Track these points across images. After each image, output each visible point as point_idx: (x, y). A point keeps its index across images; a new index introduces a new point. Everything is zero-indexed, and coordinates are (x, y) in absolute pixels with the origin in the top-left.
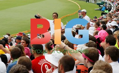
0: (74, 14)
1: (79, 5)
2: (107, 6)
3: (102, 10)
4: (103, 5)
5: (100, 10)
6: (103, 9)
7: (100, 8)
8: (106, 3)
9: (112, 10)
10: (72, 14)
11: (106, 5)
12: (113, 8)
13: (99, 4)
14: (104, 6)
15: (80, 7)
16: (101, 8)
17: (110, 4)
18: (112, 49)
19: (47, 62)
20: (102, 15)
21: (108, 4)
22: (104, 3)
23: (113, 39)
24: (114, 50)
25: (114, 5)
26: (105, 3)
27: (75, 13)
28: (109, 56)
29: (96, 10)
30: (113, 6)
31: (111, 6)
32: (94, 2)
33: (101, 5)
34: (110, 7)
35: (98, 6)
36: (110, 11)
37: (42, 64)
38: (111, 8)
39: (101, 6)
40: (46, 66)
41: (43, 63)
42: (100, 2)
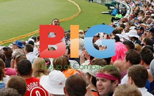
0: (70, 18)
1: (78, 6)
2: (120, 9)
3: (112, 13)
4: (114, 6)
5: (110, 13)
6: (114, 12)
7: (109, 10)
8: (119, 4)
9: (127, 14)
10: (69, 19)
11: (119, 7)
12: (128, 11)
13: (108, 5)
14: (115, 8)
15: (79, 9)
16: (111, 11)
17: (124, 6)
18: (136, 69)
19: (39, 87)
20: (112, 21)
21: (122, 5)
22: (115, 3)
23: (136, 55)
24: (139, 70)
25: (131, 7)
26: (117, 4)
27: (73, 17)
28: (132, 78)
29: (103, 13)
30: (129, 8)
31: (126, 8)
32: (100, 2)
33: (112, 6)
34: (124, 10)
35: (107, 8)
36: (125, 15)
37: (31, 90)
38: (126, 12)
39: (111, 8)
40: (38, 93)
41: (33, 88)
42: (110, 3)
